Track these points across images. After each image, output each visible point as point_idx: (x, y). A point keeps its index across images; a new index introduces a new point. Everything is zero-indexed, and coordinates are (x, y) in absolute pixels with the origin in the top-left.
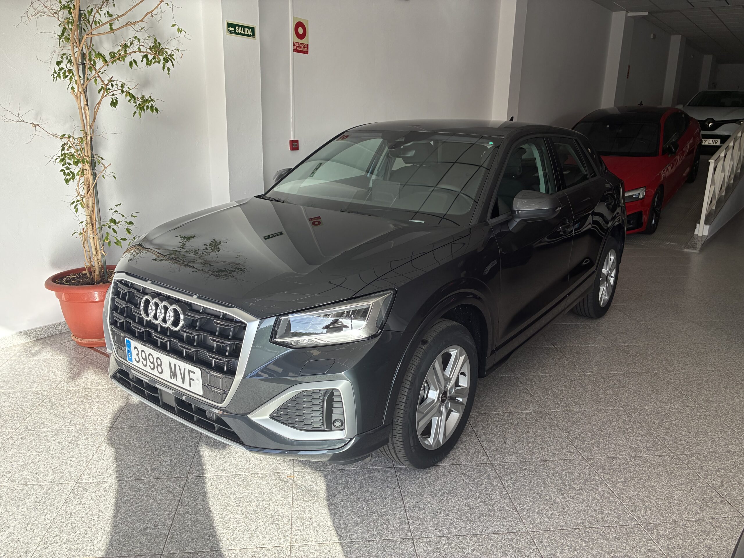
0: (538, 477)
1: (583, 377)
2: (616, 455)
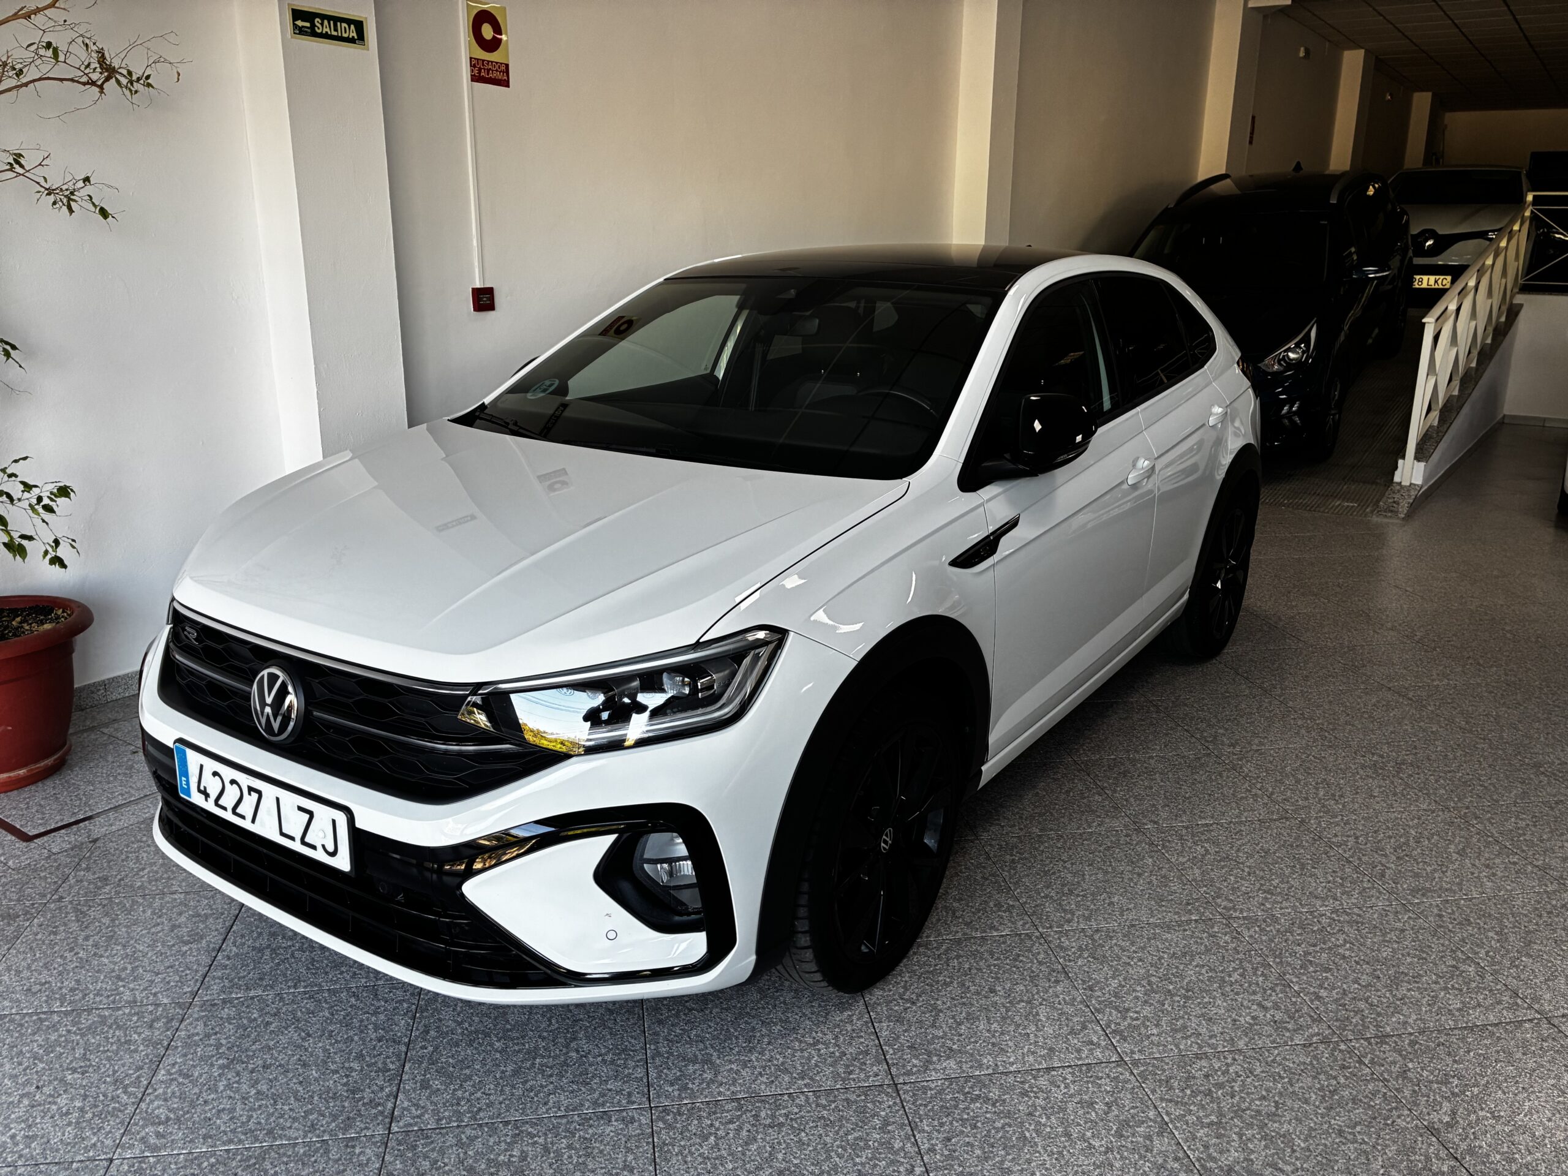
0: (1007, 1120)
1: (1134, 837)
2: (1200, 1047)
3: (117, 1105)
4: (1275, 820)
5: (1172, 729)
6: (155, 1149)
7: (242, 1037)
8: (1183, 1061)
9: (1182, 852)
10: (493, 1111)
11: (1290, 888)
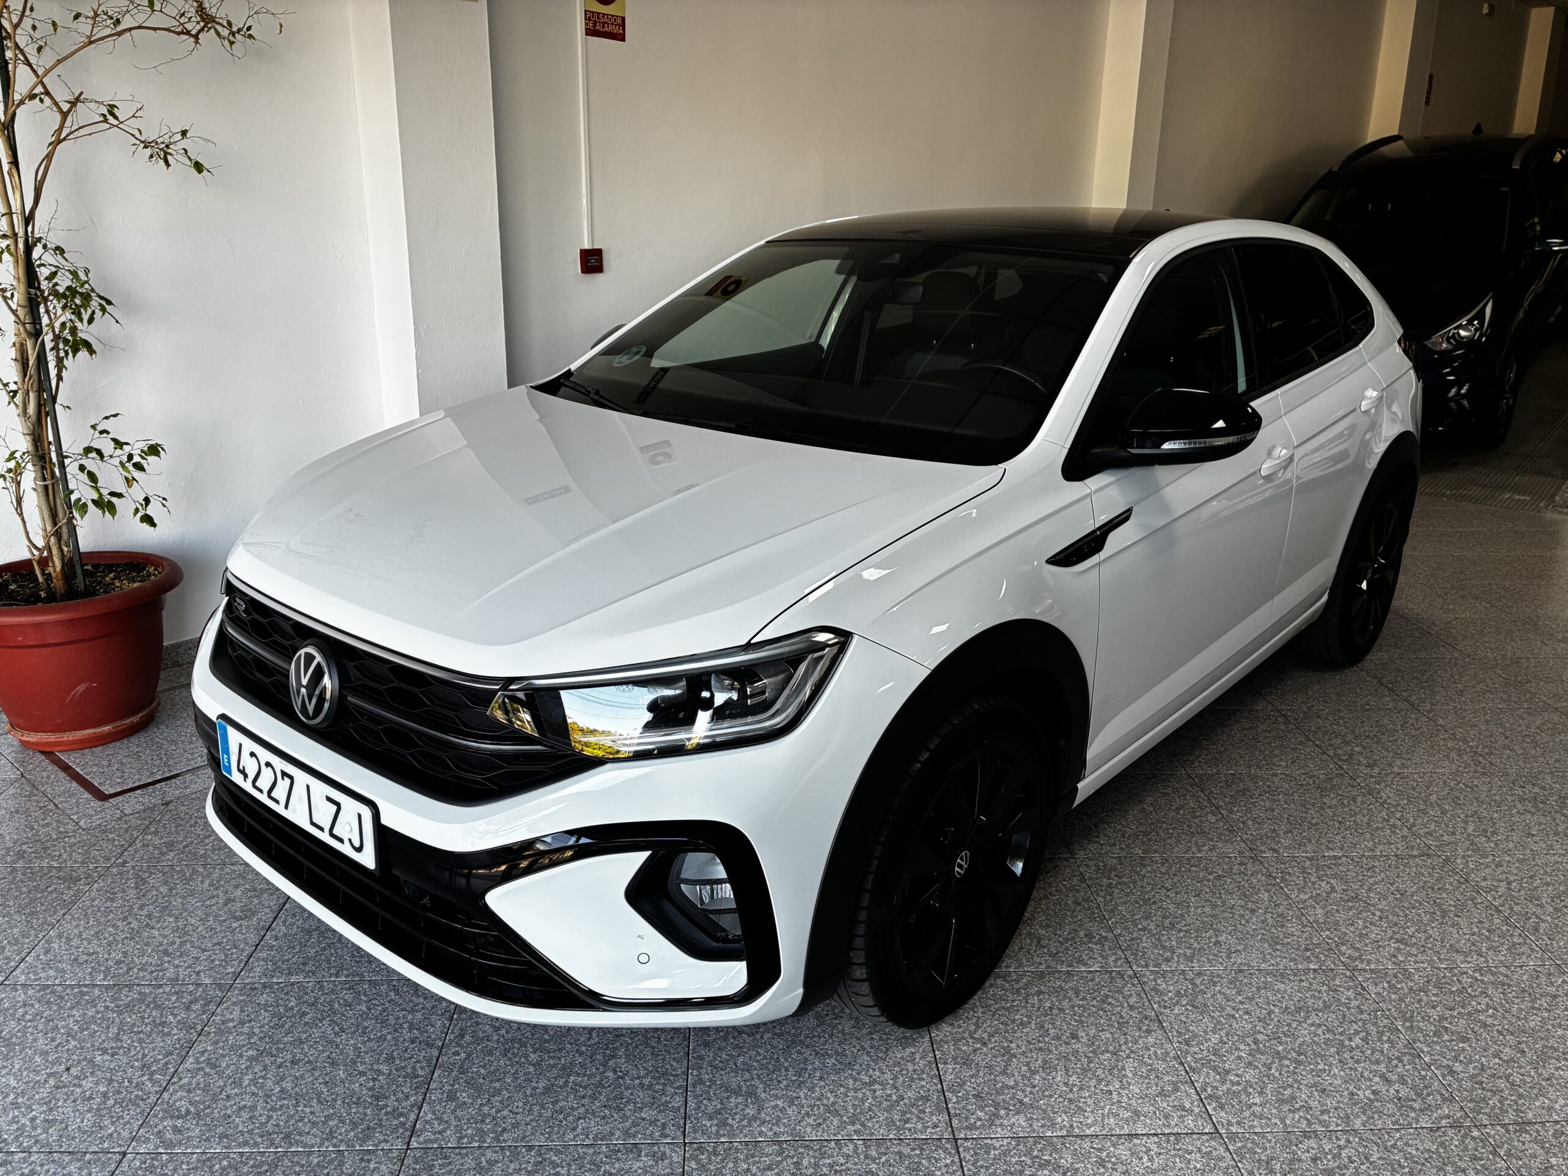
1: (1249, 866)
3: (140, 1093)
4: (1415, 856)
5: (1301, 743)
6: (169, 1145)
7: (276, 1027)
8: (1289, 1138)
9: (1304, 887)
10: (518, 1133)
11: (1428, 938)
